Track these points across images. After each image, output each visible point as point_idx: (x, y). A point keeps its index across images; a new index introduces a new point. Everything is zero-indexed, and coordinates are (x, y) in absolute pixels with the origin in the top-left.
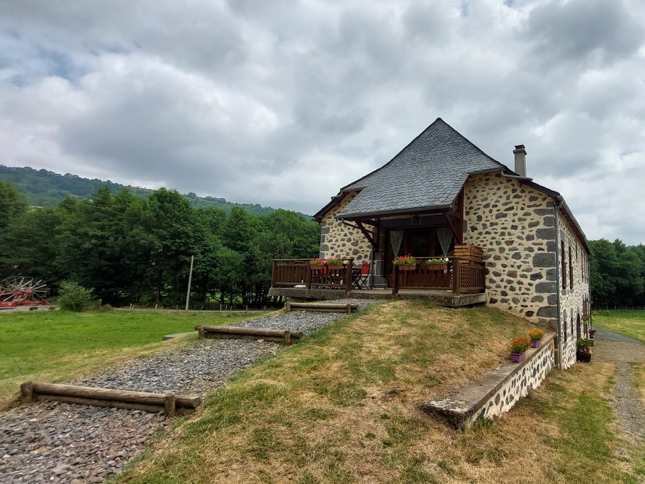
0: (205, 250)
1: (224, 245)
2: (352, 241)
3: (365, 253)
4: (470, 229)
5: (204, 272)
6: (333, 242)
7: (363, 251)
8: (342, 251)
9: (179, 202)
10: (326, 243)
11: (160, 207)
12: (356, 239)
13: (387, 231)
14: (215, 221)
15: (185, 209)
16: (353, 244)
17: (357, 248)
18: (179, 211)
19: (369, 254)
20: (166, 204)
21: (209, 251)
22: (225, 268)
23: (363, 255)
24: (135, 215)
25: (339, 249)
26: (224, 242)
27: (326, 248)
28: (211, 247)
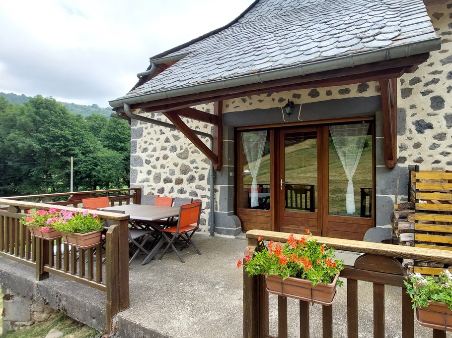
0: (86, 151)
1: (105, 146)
2: (178, 151)
3: (200, 172)
4: (413, 128)
5: (86, 170)
6: (149, 152)
7: (197, 168)
8: (163, 167)
9: (55, 108)
10: (138, 153)
11: (36, 113)
12: (184, 147)
13: (237, 133)
14: (96, 125)
15: (62, 115)
16: (180, 156)
17: (186, 162)
18: (56, 117)
19: (206, 173)
20: (41, 110)
21: (90, 152)
22: (105, 166)
23: (197, 176)
24: (12, 120)
25: (158, 164)
26: (106, 143)
27: (139, 162)
28: (92, 148)
